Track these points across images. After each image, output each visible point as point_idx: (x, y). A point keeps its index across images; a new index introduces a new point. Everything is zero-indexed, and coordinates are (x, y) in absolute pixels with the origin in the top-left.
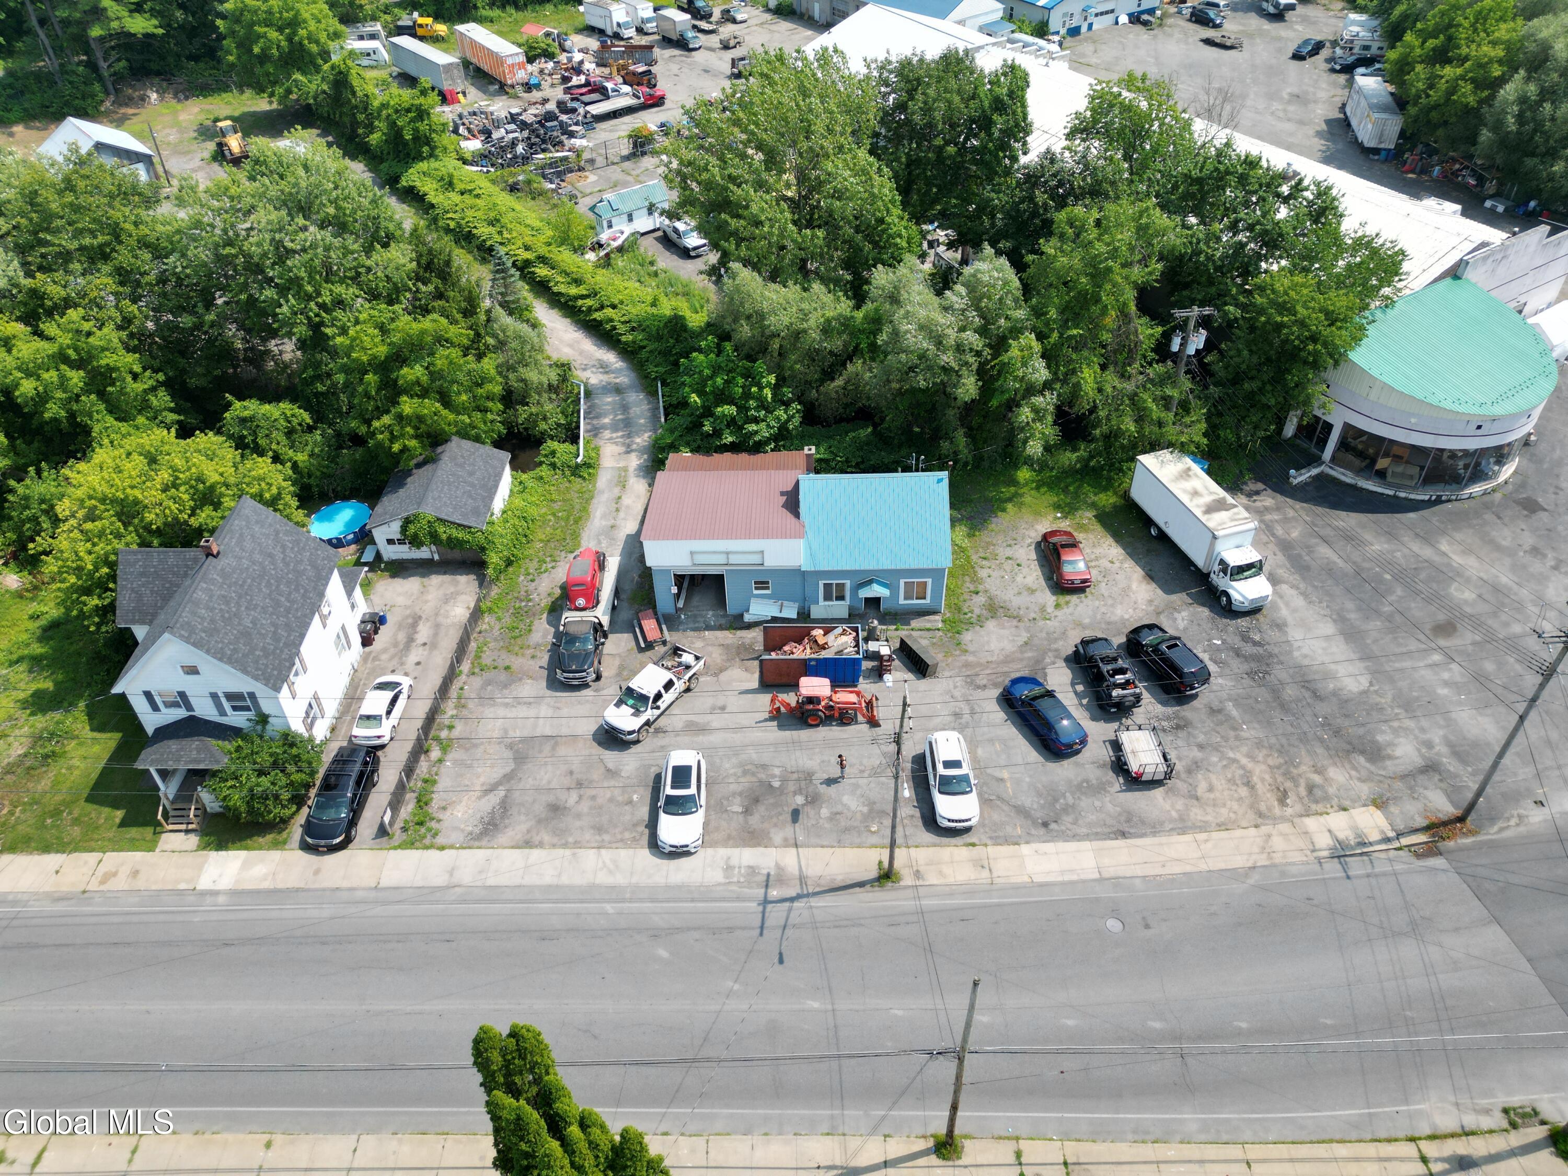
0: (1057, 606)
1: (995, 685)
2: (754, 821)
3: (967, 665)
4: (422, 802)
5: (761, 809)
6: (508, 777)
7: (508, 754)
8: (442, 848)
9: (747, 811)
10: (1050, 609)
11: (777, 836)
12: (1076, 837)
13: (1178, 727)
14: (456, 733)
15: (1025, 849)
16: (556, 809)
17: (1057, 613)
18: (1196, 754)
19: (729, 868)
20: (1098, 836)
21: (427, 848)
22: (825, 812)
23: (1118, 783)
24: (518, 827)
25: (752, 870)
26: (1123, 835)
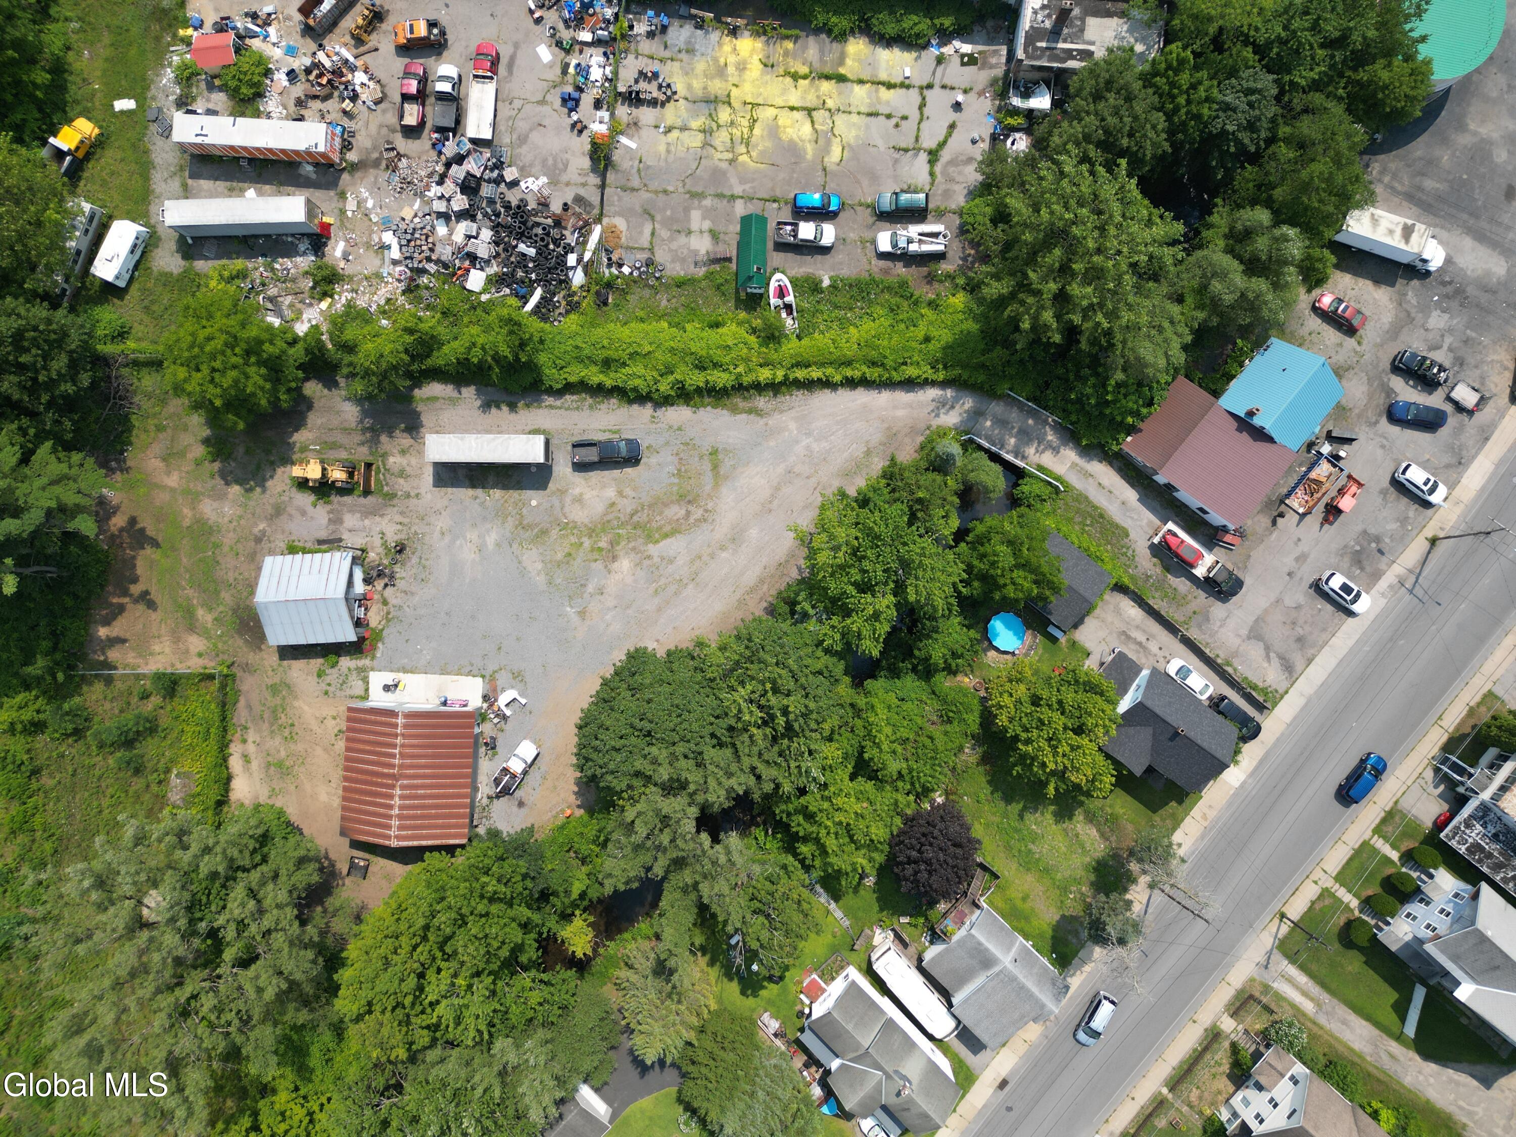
0: (1359, 343)
1: (1380, 415)
2: (1368, 569)
3: (1359, 416)
4: (1255, 687)
5: (1365, 563)
6: (1267, 649)
7: (1253, 641)
8: (1286, 692)
9: (1362, 569)
10: (1358, 348)
11: (1383, 566)
12: (1474, 457)
13: (1461, 365)
14: (1222, 655)
15: (1464, 481)
16: (1300, 640)
17: (1364, 347)
18: (1478, 372)
19: (1383, 594)
20: (1480, 449)
21: (1282, 697)
22: (1387, 540)
23: (1464, 417)
24: (1298, 660)
25: (1391, 587)
26: (1487, 439)
